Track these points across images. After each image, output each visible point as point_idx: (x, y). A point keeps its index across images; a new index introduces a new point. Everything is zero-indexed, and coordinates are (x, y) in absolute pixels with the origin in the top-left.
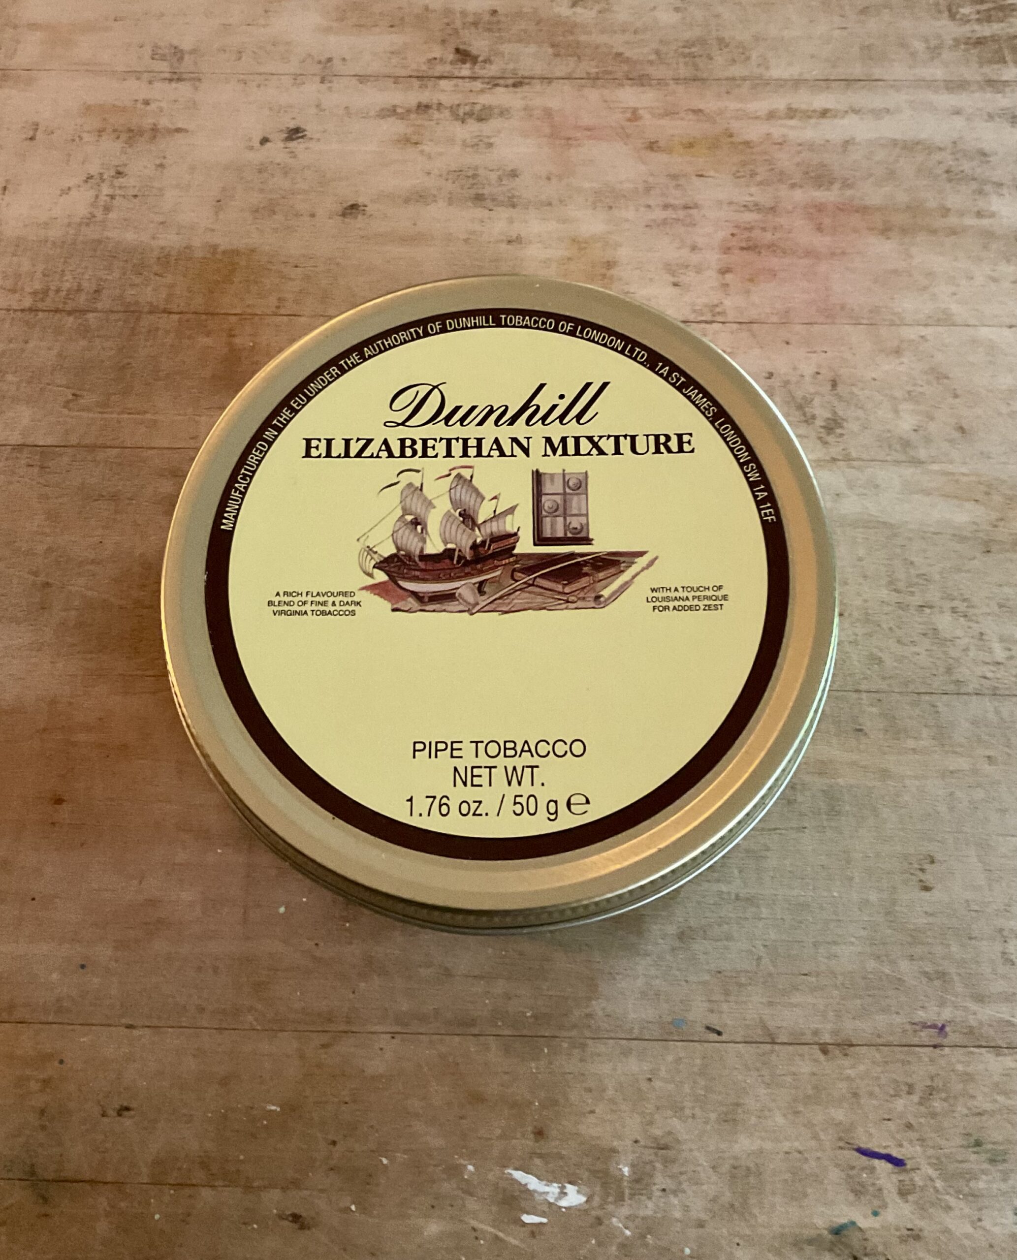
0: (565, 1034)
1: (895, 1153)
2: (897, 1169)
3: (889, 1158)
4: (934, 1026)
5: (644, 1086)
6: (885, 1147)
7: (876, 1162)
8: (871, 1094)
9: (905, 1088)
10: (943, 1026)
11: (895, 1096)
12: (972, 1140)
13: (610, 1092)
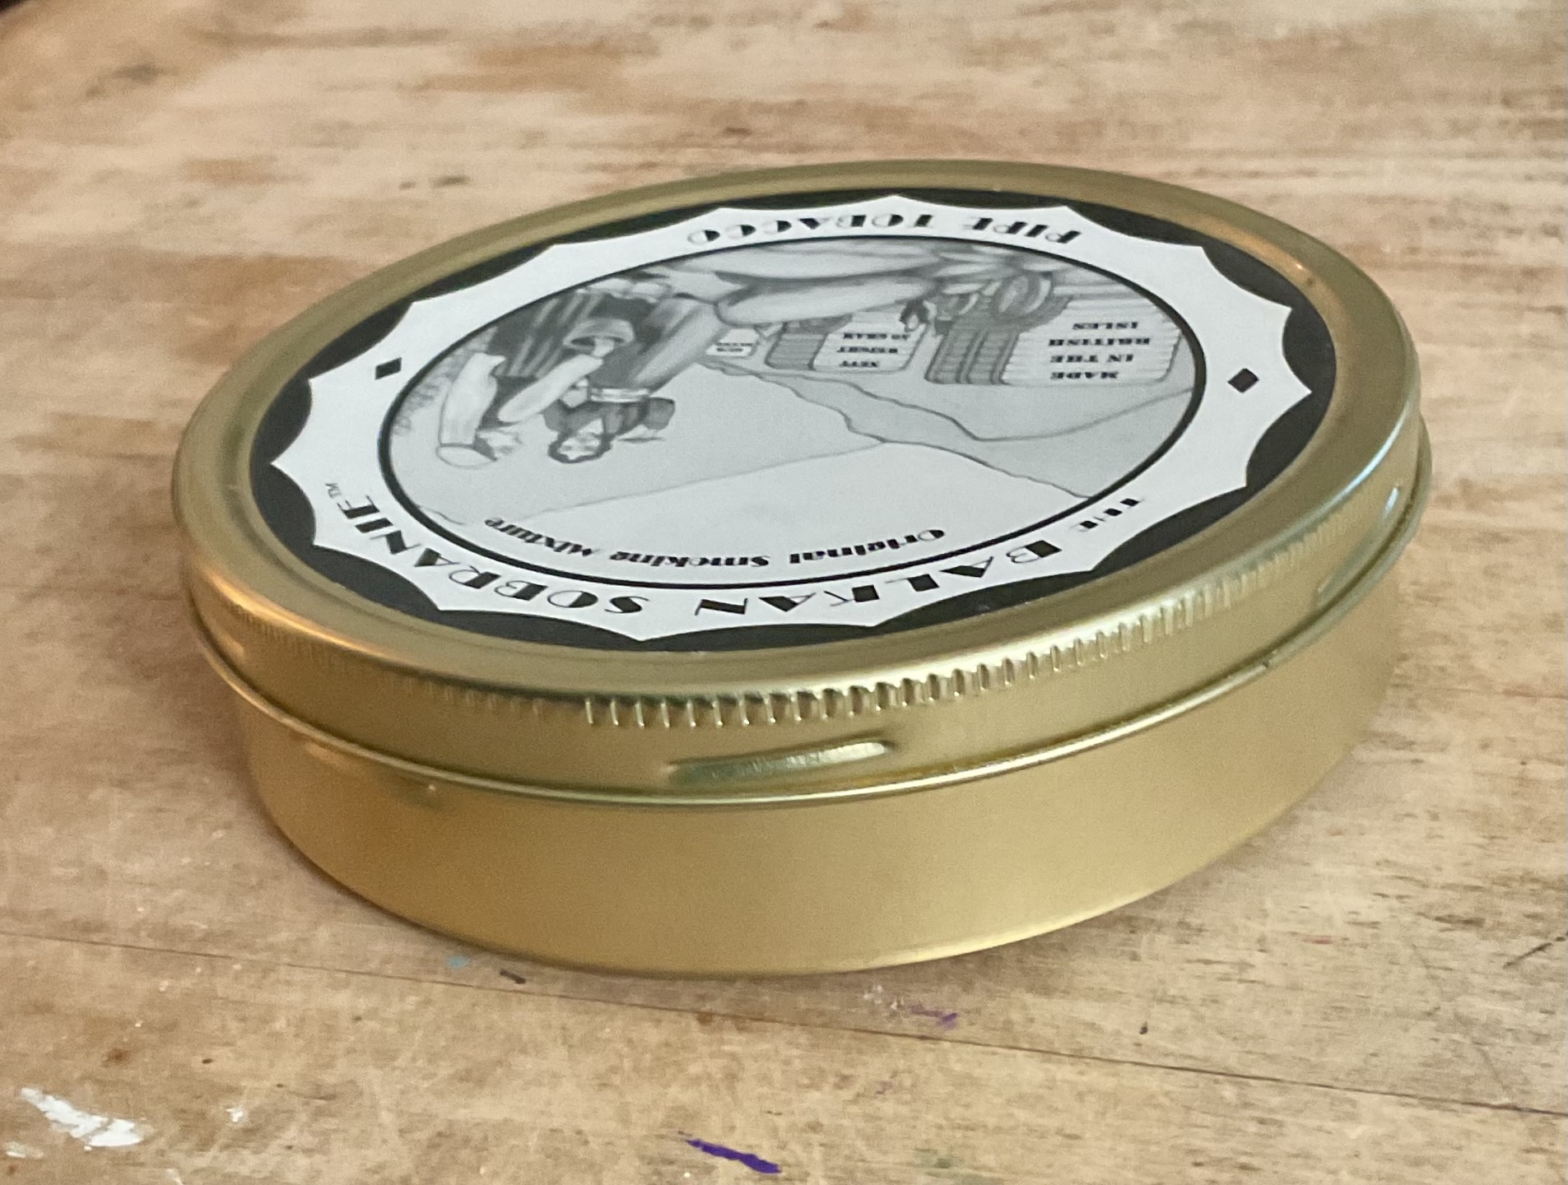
0: (247, 955)
1: (763, 1156)
2: (757, 1175)
3: (750, 1160)
4: (936, 1014)
5: (344, 1022)
6: (750, 1147)
7: (721, 1162)
8: (765, 1079)
9: (832, 1080)
10: (954, 1015)
11: (808, 1087)
12: (935, 1160)
13: (280, 1025)
